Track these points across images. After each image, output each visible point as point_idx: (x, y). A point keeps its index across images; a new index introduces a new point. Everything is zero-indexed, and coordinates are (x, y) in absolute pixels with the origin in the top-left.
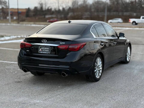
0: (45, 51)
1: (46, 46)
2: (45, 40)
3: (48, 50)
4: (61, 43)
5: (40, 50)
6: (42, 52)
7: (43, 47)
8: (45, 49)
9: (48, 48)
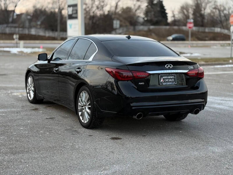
1: (169, 73)
2: (170, 65)
3: (173, 80)
4: (190, 67)
5: (162, 81)
6: (165, 84)
7: (165, 76)
8: (168, 79)
9: (173, 76)
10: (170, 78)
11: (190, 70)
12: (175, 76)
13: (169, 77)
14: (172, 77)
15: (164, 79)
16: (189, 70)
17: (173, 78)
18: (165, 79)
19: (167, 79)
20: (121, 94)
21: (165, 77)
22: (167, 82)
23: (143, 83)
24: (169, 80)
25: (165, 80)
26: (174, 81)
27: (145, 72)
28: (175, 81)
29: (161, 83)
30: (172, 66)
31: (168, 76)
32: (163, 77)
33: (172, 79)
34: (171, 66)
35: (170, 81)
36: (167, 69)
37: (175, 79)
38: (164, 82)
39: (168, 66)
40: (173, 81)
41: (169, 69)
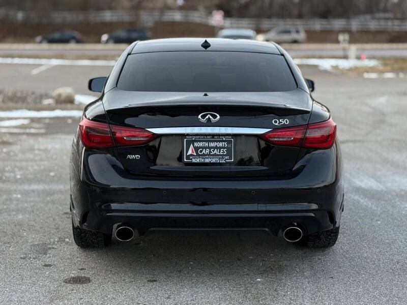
0: (209, 155)
1: (213, 135)
2: (212, 115)
3: (223, 152)
4: (276, 122)
5: (190, 152)
6: (198, 160)
7: (200, 141)
8: (210, 148)
9: (223, 141)
10: (216, 147)
11: (276, 129)
12: (229, 142)
13: (212, 145)
14: (221, 144)
15: (196, 149)
16: (274, 129)
17: (224, 148)
18: (200, 147)
19: (206, 148)
20: (90, 181)
21: (201, 144)
22: (204, 155)
23: (138, 156)
24: (210, 152)
25: (201, 151)
26: (226, 155)
27: (143, 129)
28: (229, 154)
29: (188, 157)
30: (218, 117)
31: (208, 141)
32: (196, 144)
33: (220, 148)
34: (215, 117)
35: (215, 155)
36: (203, 125)
37: (229, 150)
38: (198, 155)
39: (207, 117)
40: (223, 155)
41: (209, 124)
